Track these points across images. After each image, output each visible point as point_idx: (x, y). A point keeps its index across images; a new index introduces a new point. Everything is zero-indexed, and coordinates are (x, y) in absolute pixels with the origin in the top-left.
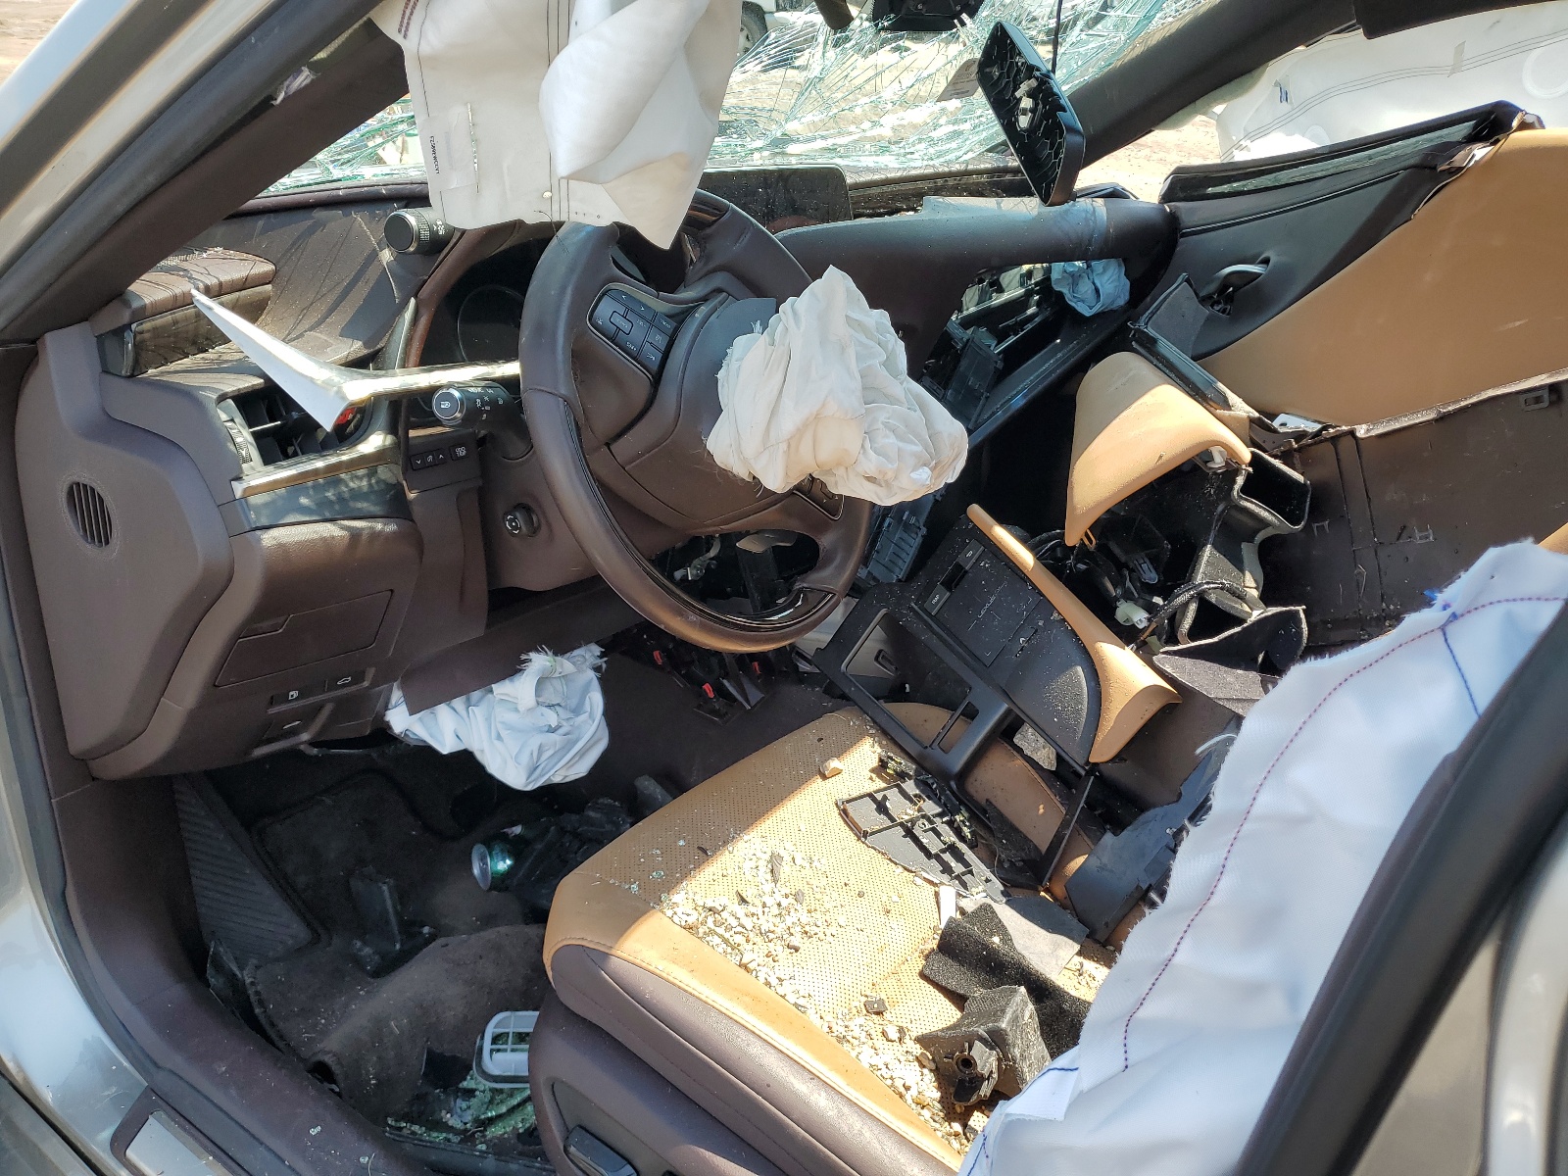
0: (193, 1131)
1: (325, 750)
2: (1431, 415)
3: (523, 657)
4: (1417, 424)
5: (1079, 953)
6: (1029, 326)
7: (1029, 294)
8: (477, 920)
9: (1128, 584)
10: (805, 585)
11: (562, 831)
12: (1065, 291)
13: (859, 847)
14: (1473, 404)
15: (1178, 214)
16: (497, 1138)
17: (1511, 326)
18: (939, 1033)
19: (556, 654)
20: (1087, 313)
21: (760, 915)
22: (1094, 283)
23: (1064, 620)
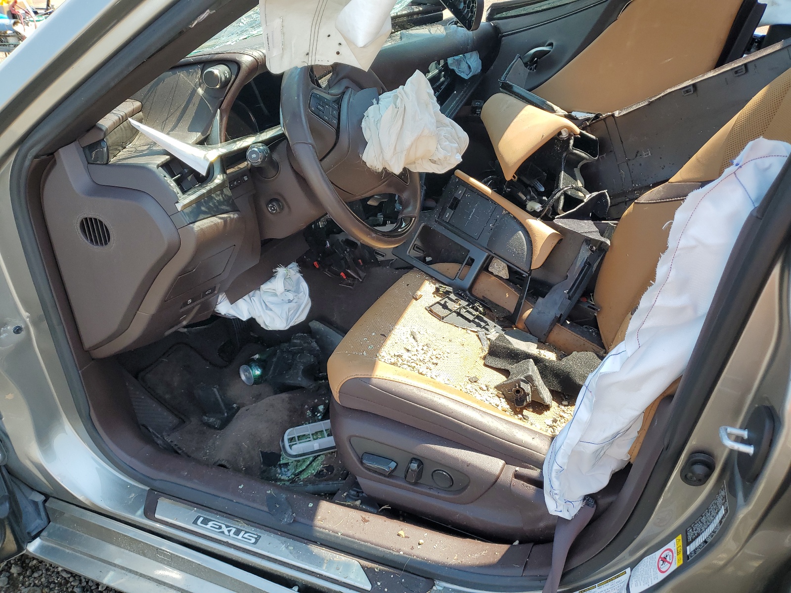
0: (181, 500)
1: (190, 329)
2: (646, 103)
3: (274, 270)
4: (640, 108)
5: (537, 348)
6: (443, 87)
7: (440, 72)
8: (253, 398)
9: (532, 193)
10: (404, 216)
11: (282, 352)
12: (455, 68)
13: (440, 324)
14: (663, 96)
15: (498, 26)
16: (305, 479)
17: (666, 61)
18: (504, 383)
19: (286, 266)
20: (466, 77)
21: (417, 355)
22: (467, 63)
23: (509, 213)
